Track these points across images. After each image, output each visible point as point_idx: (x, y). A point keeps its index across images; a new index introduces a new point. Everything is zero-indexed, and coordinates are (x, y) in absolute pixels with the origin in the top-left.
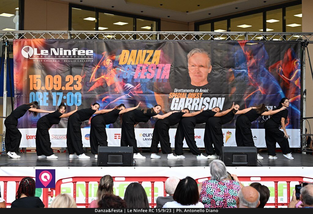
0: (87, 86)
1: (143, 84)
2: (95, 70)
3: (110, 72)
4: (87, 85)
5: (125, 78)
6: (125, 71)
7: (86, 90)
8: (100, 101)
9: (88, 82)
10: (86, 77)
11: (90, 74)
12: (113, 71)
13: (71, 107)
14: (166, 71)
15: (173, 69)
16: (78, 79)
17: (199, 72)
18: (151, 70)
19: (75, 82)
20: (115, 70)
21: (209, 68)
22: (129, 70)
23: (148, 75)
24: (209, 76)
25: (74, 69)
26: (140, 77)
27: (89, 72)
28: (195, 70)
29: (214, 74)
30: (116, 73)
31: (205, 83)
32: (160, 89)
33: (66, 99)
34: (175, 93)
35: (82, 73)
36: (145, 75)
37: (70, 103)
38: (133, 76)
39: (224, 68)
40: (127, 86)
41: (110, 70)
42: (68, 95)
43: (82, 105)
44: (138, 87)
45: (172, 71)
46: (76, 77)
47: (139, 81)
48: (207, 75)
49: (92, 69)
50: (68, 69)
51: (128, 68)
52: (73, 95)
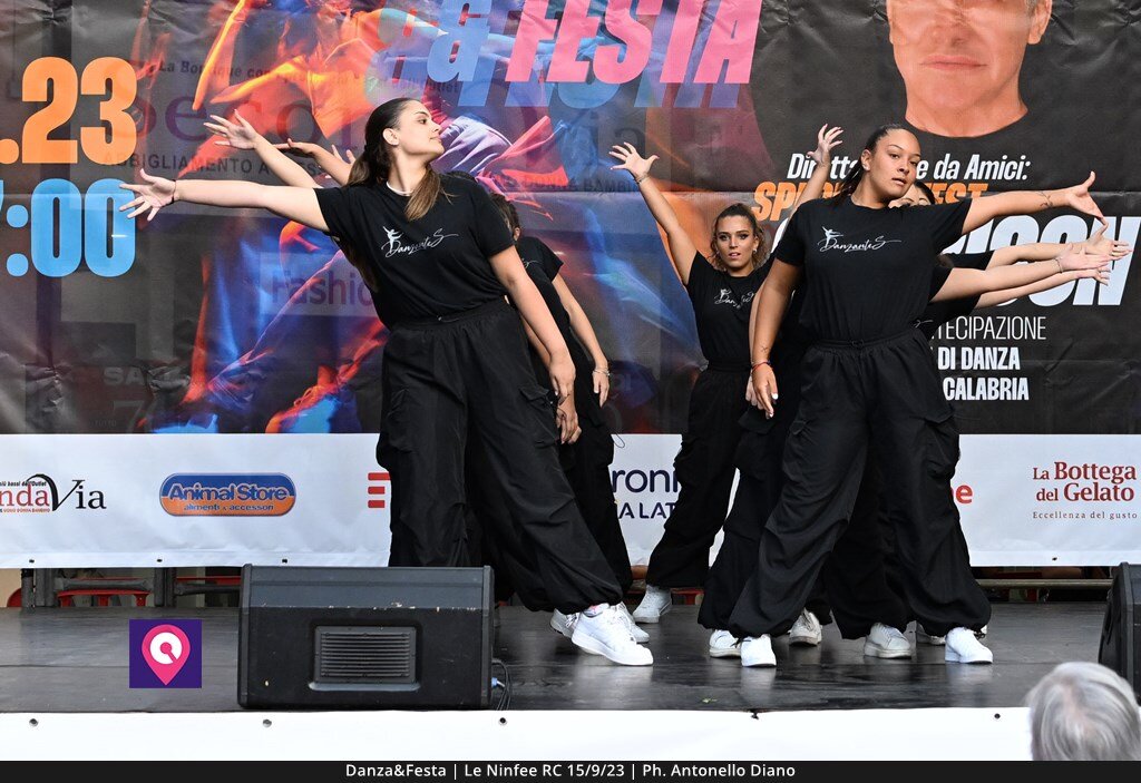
0: (180, 135)
1: (573, 123)
2: (230, 21)
3: (336, 36)
4: (180, 123)
5: (441, 76)
6: (441, 32)
7: (169, 162)
8: (266, 240)
9: (180, 109)
10: (167, 68)
11: (197, 52)
12: (359, 29)
13: (64, 284)
14: (730, 26)
15: (779, 13)
16: (109, 83)
17: (963, 38)
18: (622, 19)
19: (87, 110)
20: (373, 19)
21: (1032, 13)
22: (469, 21)
23: (603, 56)
24: (1036, 65)
25: (80, 14)
26: (545, 72)
27: (189, 37)
28: (933, 22)
29: (1068, 51)
30: (379, 46)
31: (1007, 112)
32: (687, 159)
33: (29, 225)
34: (797, 182)
35: (137, 43)
36: (586, 58)
37: (56, 254)
38: (501, 67)
39: (1133, 9)
40: (455, 134)
41: (340, 22)
42: (41, 197)
43: (137, 268)
44: (535, 138)
45: (772, 30)
46: (95, 75)
47: (542, 101)
48: (1015, 60)
49: (204, 15)
50: (38, 18)
51: (466, 7)
52: (77, 196)
